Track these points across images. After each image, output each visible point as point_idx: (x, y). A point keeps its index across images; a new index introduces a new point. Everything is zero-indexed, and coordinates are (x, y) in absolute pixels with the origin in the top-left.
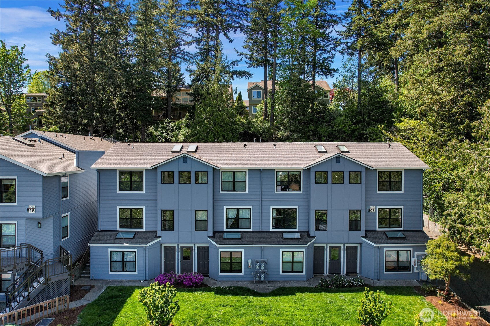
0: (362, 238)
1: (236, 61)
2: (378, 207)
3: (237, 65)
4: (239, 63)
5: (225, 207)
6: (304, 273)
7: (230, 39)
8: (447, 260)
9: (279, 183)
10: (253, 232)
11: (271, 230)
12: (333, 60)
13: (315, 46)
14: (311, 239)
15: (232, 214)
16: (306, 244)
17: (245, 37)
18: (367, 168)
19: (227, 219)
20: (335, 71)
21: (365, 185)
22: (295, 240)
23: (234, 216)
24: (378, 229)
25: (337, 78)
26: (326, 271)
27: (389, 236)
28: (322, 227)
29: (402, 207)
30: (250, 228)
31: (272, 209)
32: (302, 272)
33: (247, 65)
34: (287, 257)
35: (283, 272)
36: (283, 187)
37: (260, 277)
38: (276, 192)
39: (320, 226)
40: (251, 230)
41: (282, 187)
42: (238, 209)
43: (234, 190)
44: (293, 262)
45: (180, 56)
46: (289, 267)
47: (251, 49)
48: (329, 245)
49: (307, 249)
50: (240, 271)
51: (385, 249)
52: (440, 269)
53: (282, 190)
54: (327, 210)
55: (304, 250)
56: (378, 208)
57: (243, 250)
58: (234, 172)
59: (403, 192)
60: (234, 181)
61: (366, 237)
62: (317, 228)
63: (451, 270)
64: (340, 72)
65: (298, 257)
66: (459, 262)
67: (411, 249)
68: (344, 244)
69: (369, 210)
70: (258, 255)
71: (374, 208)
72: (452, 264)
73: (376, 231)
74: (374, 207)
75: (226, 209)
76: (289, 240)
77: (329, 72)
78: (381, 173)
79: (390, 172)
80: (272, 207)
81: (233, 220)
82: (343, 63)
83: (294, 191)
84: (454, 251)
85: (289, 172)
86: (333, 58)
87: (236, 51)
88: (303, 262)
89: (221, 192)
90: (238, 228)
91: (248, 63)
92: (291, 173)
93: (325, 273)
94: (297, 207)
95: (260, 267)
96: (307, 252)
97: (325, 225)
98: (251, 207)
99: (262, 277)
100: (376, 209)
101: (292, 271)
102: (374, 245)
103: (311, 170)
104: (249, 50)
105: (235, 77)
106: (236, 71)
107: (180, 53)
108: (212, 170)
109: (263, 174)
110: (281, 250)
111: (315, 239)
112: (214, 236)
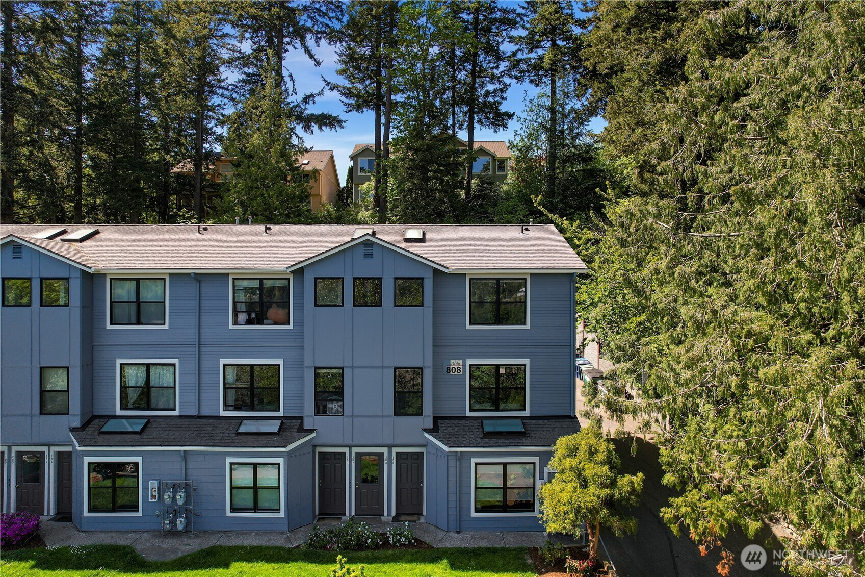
0: (426, 435)
1: (312, 95)
2: (469, 362)
3: (314, 102)
4: (317, 99)
5: (119, 361)
6: (281, 515)
7: (315, 60)
8: (584, 484)
9: (242, 307)
10: (180, 417)
11: (222, 413)
12: (504, 95)
13: (474, 70)
14: (304, 434)
15: (135, 377)
16: (285, 447)
17: (336, 52)
18: (436, 271)
19: (124, 388)
20: (510, 116)
21: (431, 309)
22: (263, 438)
23: (141, 382)
24: (469, 414)
25: (515, 131)
26: (350, 508)
27: (487, 429)
28: (333, 406)
29: (527, 362)
30: (174, 410)
31: (225, 365)
32: (278, 511)
33: (345, 108)
34: (244, 477)
35: (233, 509)
36: (253, 315)
37: (173, 523)
38: (231, 327)
39: (330, 405)
40: (176, 413)
41: (249, 315)
42: (148, 366)
43: (139, 323)
44: (255, 488)
45: (220, 91)
46: (247, 498)
47: (351, 78)
48: (355, 450)
49: (289, 456)
50: (135, 508)
51: (474, 460)
52: (565, 508)
53: (249, 322)
54: (342, 368)
55: (281, 461)
56: (470, 365)
57: (139, 460)
58: (138, 281)
59: (528, 327)
60: (138, 303)
61: (434, 431)
62: (320, 410)
63: (589, 510)
64: (523, 120)
65: (268, 477)
66: (608, 491)
67: (536, 460)
68: (390, 448)
69: (448, 370)
70: (175, 471)
71: (461, 365)
72: (594, 495)
73: (465, 418)
74: (460, 362)
75: (121, 365)
76: (249, 437)
77: (500, 119)
78: (478, 282)
79: (498, 280)
80: (223, 362)
81: (139, 391)
82: (528, 103)
83: (276, 324)
84: (603, 463)
85: (261, 280)
86: (505, 91)
87: (325, 80)
88: (279, 488)
89: (108, 326)
90: (149, 408)
91: (345, 104)
92: (268, 284)
93: (347, 513)
94: (280, 362)
95: (174, 499)
96: (287, 464)
97: (340, 403)
98: (176, 361)
99: (180, 523)
100: (464, 365)
101: (256, 509)
102: (446, 448)
103: (307, 274)
104: (346, 78)
105: (315, 128)
106: (312, 115)
107: (220, 87)
108: (78, 275)
109: (202, 285)
110: (229, 460)
111: (314, 434)
112: (84, 426)
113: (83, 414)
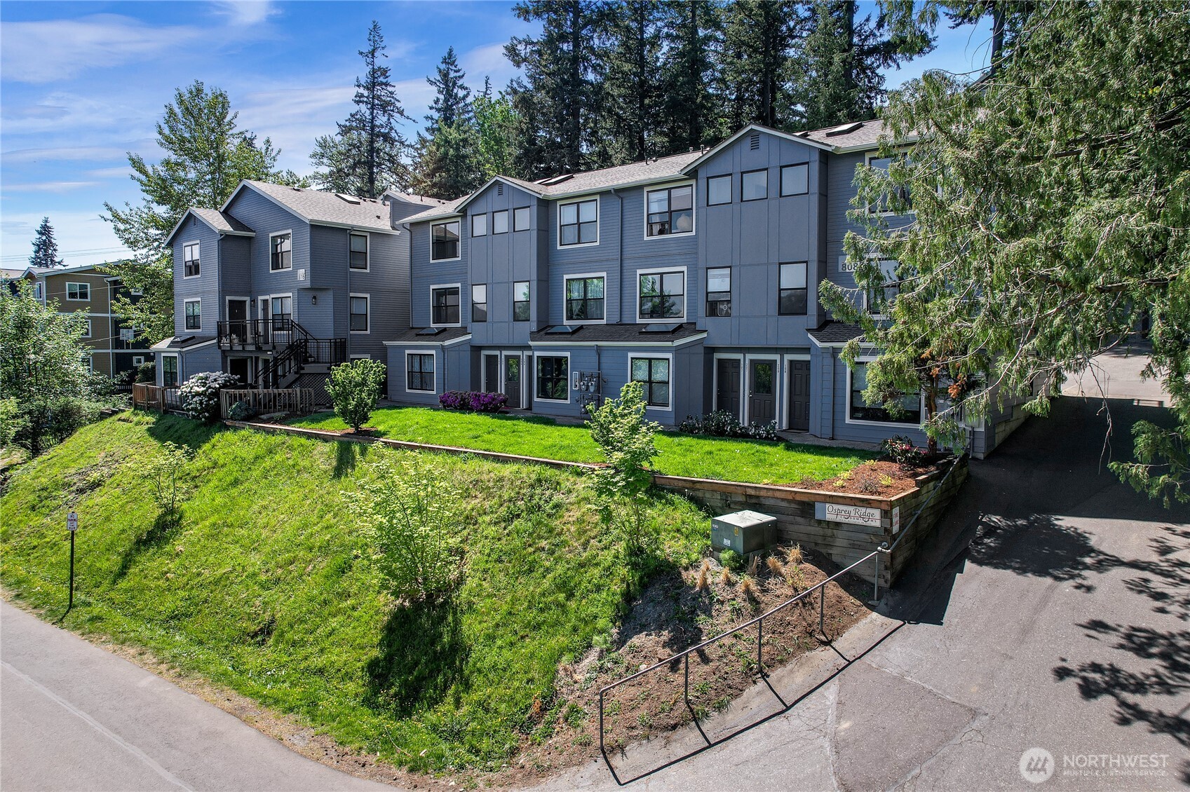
0: (810, 336)
5: (566, 276)
6: (670, 409)
10: (606, 324)
11: (639, 321)
14: (694, 333)
16: (672, 341)
18: (823, 152)
19: (569, 301)
21: (817, 196)
22: (659, 336)
23: (581, 295)
26: (743, 417)
28: (723, 307)
30: (603, 319)
31: (641, 276)
32: (667, 405)
34: (641, 371)
37: (585, 407)
38: (646, 238)
39: (720, 307)
40: (604, 322)
42: (586, 280)
43: (580, 241)
44: (650, 382)
48: (749, 357)
49: (678, 351)
53: (660, 232)
54: (730, 268)
55: (669, 356)
57: (568, 354)
58: (578, 204)
60: (579, 224)
61: (817, 330)
62: (712, 311)
65: (660, 373)
68: (782, 355)
69: (844, 267)
75: (567, 279)
76: (649, 335)
80: (639, 272)
83: (681, 232)
85: (669, 190)
88: (668, 382)
89: (559, 248)
90: (585, 319)
92: (674, 193)
94: (685, 269)
95: (586, 387)
96: (675, 358)
98: (604, 274)
101: (650, 404)
102: (818, 344)
103: (700, 175)
108: (536, 203)
109: (624, 201)
110: (631, 355)
111: (705, 335)
112: (539, 331)
113: (539, 322)
